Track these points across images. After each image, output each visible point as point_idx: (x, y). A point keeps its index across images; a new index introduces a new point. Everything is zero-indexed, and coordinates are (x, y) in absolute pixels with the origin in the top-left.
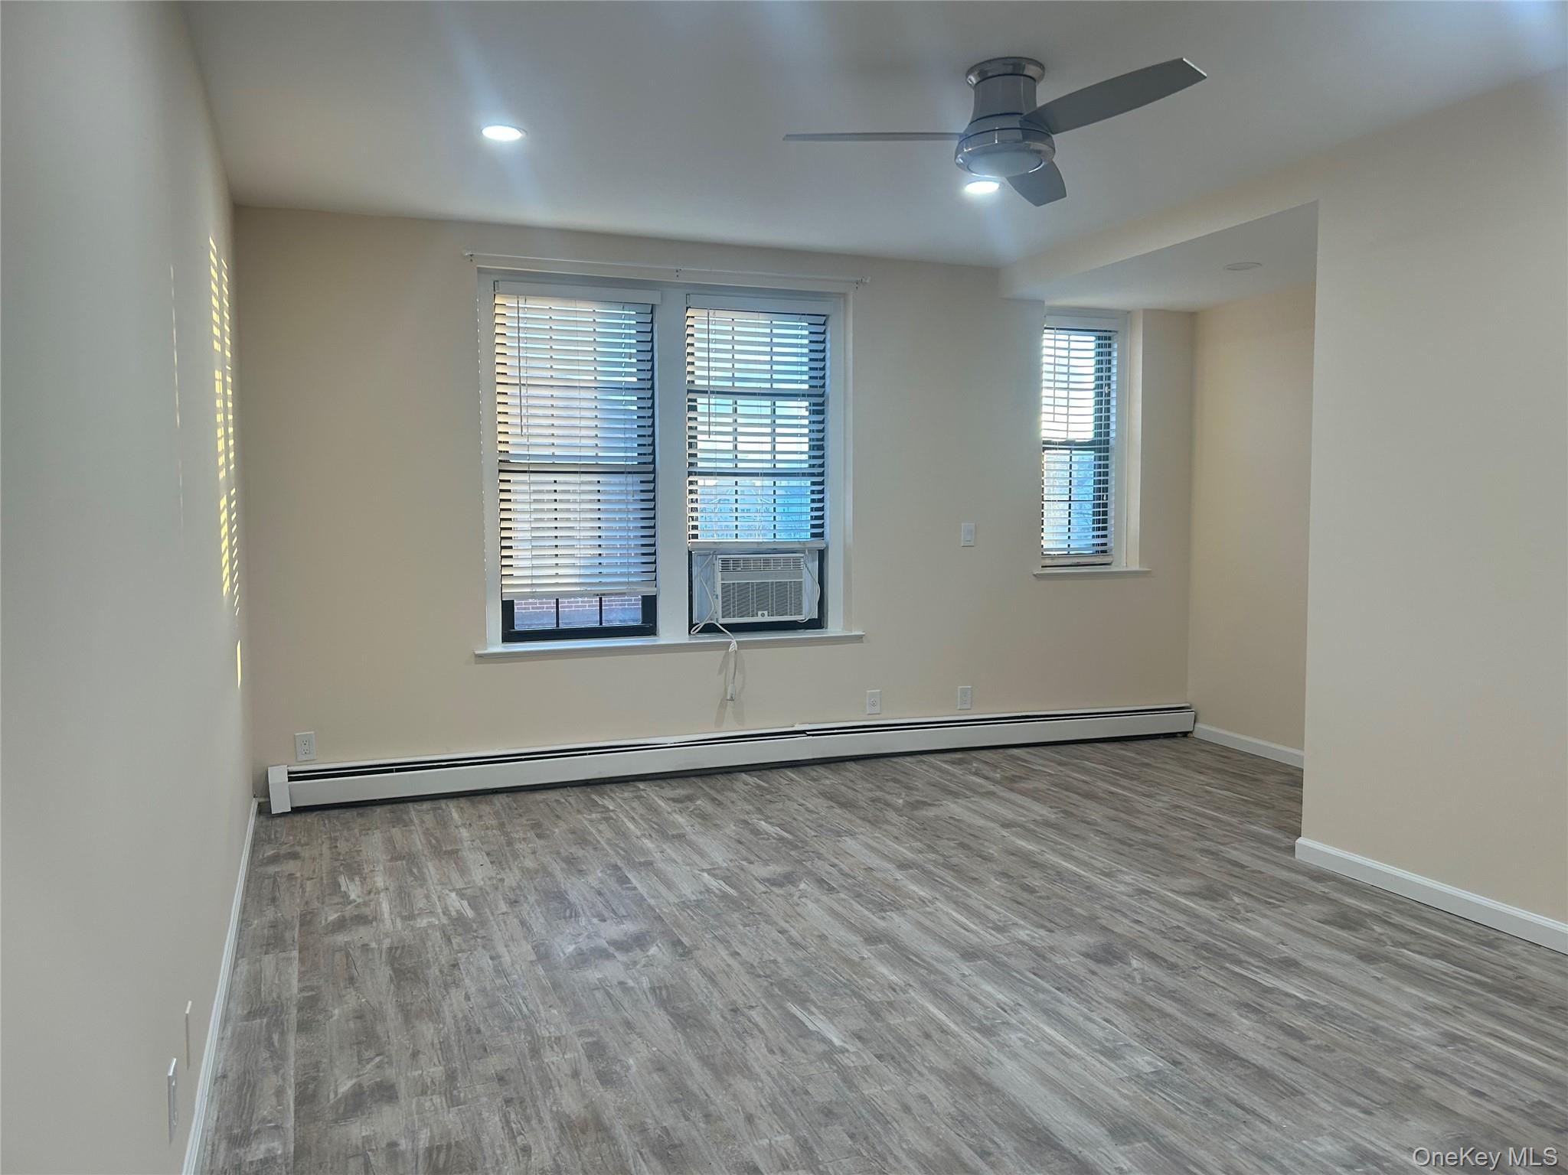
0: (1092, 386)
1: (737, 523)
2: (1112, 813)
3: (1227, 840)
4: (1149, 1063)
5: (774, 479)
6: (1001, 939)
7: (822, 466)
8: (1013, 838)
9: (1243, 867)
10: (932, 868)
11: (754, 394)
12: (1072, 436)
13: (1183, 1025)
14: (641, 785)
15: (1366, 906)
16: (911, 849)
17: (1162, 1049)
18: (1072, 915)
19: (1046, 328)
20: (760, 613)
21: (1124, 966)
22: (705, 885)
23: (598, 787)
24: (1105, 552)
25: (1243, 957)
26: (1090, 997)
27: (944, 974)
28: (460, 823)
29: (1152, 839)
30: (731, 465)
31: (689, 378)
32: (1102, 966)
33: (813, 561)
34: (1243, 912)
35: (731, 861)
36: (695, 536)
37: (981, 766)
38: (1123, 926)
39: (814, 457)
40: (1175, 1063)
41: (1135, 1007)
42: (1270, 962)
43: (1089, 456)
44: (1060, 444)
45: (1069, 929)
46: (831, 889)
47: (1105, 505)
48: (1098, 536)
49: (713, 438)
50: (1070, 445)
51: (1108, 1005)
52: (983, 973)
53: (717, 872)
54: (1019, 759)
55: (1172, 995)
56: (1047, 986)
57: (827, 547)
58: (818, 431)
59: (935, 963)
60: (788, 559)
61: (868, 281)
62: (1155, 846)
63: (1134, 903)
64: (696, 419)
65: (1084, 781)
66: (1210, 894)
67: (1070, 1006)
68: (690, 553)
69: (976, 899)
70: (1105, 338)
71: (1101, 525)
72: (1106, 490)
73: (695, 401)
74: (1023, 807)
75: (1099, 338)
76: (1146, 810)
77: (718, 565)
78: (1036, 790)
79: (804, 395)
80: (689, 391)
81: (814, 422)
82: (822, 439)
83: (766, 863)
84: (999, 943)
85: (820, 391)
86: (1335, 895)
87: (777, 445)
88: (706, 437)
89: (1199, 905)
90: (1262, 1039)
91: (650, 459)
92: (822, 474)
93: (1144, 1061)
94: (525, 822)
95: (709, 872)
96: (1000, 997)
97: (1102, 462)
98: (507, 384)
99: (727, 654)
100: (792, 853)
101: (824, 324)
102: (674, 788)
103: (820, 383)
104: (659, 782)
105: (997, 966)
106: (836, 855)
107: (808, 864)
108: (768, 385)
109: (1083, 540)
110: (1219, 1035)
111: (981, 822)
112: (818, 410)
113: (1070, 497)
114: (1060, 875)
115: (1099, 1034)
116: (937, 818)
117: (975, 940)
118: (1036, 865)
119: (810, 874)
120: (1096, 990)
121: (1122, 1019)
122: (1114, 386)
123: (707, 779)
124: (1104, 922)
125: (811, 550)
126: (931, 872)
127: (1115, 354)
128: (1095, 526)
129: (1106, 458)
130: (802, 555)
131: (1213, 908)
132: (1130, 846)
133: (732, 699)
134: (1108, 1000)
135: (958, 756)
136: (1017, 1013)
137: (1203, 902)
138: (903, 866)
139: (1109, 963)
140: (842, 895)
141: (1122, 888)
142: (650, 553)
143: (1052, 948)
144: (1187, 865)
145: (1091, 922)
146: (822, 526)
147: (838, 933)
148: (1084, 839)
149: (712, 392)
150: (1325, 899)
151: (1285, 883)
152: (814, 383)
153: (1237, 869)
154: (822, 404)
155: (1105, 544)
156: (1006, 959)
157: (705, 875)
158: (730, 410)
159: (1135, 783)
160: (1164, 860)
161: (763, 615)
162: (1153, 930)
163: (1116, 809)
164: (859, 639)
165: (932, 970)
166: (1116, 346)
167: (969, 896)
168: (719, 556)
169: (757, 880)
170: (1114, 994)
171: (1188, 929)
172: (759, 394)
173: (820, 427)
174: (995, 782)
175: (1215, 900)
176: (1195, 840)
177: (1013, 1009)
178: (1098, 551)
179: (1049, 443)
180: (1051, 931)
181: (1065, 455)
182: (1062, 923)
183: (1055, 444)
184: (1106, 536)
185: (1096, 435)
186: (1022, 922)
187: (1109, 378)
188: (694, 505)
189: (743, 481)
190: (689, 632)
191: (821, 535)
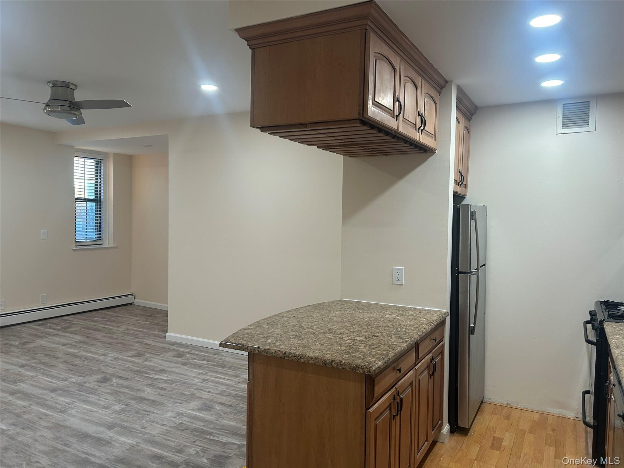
0: (94, 179)
2: (104, 334)
3: (145, 337)
4: (119, 407)
6: (66, 383)
8: (67, 349)
9: (150, 345)
10: (35, 365)
12: (86, 197)
13: (130, 394)
15: (186, 350)
16: (25, 360)
17: (123, 403)
18: (92, 370)
19: (75, 156)
21: (111, 382)
24: (100, 240)
25: (149, 371)
26: (99, 393)
27: (44, 398)
29: (119, 341)
32: (103, 384)
34: (149, 358)
37: (50, 325)
38: (110, 370)
40: (127, 405)
41: (115, 393)
42: (157, 371)
43: (93, 204)
44: (82, 200)
45: (91, 375)
47: (100, 223)
48: (97, 234)
50: (85, 200)
51: (106, 394)
52: (59, 395)
54: (68, 320)
55: (126, 387)
56: (84, 394)
59: (40, 396)
62: (120, 343)
63: (113, 362)
65: (94, 325)
66: (139, 355)
67: (92, 398)
69: (54, 372)
70: (99, 162)
71: (98, 230)
72: (100, 217)
74: (70, 338)
75: (96, 161)
76: (118, 332)
78: (76, 331)
84: (65, 384)
86: (177, 349)
89: (135, 359)
90: (153, 392)
93: (117, 407)
96: (67, 400)
97: (98, 207)
105: (65, 391)
109: (92, 236)
110: (141, 394)
113: (86, 220)
114: (87, 358)
115: (102, 403)
116: (35, 347)
117: (55, 385)
118: (77, 357)
120: (101, 391)
121: (110, 398)
122: (102, 179)
124: (103, 370)
126: (34, 367)
127: (102, 168)
128: (96, 230)
129: (100, 205)
131: (140, 359)
132: (112, 344)
134: (105, 393)
135: (40, 322)
136: (73, 404)
137: (137, 358)
139: (105, 382)
141: (109, 359)
143: (85, 382)
144: (131, 347)
145: (99, 371)
148: (95, 345)
150: (174, 350)
151: (162, 348)
153: (148, 346)
155: (100, 237)
156: (68, 389)
159: (113, 323)
160: (124, 347)
162: (120, 369)
163: (106, 333)
165: (39, 398)
166: (102, 165)
170: (108, 391)
171: (132, 367)
174: (59, 330)
175: (141, 357)
176: (134, 339)
177: (71, 403)
178: (97, 240)
179: (77, 199)
180: (84, 377)
181: (83, 204)
182: (88, 373)
183: (80, 199)
184: (100, 234)
185: (96, 197)
186: (73, 376)
187: (100, 176)
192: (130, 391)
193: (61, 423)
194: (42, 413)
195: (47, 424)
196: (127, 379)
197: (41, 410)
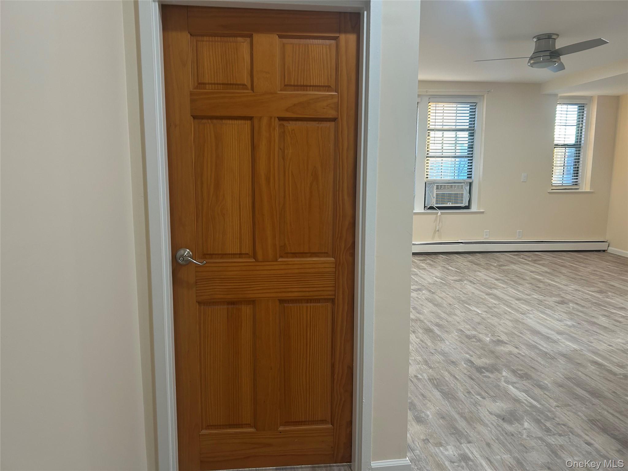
1: (441, 173)
2: (570, 271)
4: (571, 323)
5: (455, 158)
6: (529, 297)
7: (472, 154)
8: (534, 275)
10: (507, 281)
11: (450, 130)
12: (566, 143)
16: (500, 276)
17: (575, 321)
18: (552, 293)
19: (558, 104)
21: (567, 305)
22: (435, 280)
24: (577, 184)
25: (607, 306)
27: (510, 302)
29: (583, 278)
30: (440, 154)
31: (428, 126)
32: (560, 304)
33: (467, 186)
34: (610, 296)
35: (442, 275)
36: (427, 178)
37: (524, 256)
38: (569, 297)
39: (470, 151)
41: (569, 313)
42: (616, 308)
43: (573, 150)
44: (561, 145)
45: (551, 297)
46: (474, 283)
47: (578, 168)
48: (574, 179)
49: (435, 145)
50: (565, 146)
51: (561, 312)
52: (522, 303)
53: (438, 277)
54: (538, 255)
55: (581, 312)
56: (543, 307)
57: (473, 182)
58: (471, 142)
59: (507, 300)
60: (459, 185)
61: (492, 91)
62: (584, 280)
63: (573, 292)
64: (430, 139)
67: (548, 311)
68: (426, 183)
69: (520, 288)
70: (582, 107)
71: (576, 175)
72: (578, 162)
73: (430, 133)
74: (538, 267)
75: (580, 106)
77: (435, 187)
78: (544, 264)
80: (428, 130)
81: (470, 139)
82: (473, 145)
83: (453, 276)
85: (473, 128)
87: (457, 147)
88: (433, 145)
89: (596, 294)
92: (472, 157)
93: (569, 323)
95: (435, 277)
96: (527, 308)
97: (578, 152)
99: (437, 216)
100: (461, 275)
101: (475, 106)
103: (473, 125)
105: (526, 302)
106: (475, 276)
107: (467, 277)
108: (454, 127)
109: (568, 180)
110: (595, 320)
111: (524, 271)
112: (472, 135)
113: (564, 165)
114: (549, 285)
115: (557, 317)
116: (508, 269)
117: (520, 297)
118: (542, 282)
119: (467, 280)
120: (557, 309)
121: (564, 315)
122: (585, 124)
123: (429, 256)
124: (563, 296)
125: (467, 182)
126: (506, 282)
127: (585, 112)
128: (573, 175)
129: (580, 150)
130: (464, 184)
131: (601, 295)
132: (575, 279)
133: (438, 231)
135: (516, 253)
136: (532, 311)
138: (497, 280)
139: (562, 304)
140: (478, 285)
141: (570, 289)
143: (545, 300)
144: (595, 285)
145: (559, 295)
146: (471, 174)
147: (477, 292)
148: (560, 277)
149: (436, 130)
152: (471, 126)
154: (474, 133)
155: (577, 182)
156: (530, 301)
157: (434, 278)
158: (441, 136)
160: (587, 283)
161: (449, 204)
162: (579, 298)
163: (572, 270)
164: (483, 212)
165: (506, 301)
166: (586, 109)
167: (519, 287)
168: (435, 184)
169: (450, 280)
170: (563, 310)
171: (591, 299)
172: (452, 130)
173: (472, 141)
174: (530, 261)
175: (602, 293)
177: (531, 310)
178: (574, 184)
179: (557, 145)
180: (545, 296)
181: (563, 150)
182: (548, 295)
183: (559, 145)
184: (577, 179)
185: (575, 142)
186: (536, 294)
187: (582, 121)
188: (427, 167)
189: (443, 159)
190: (424, 209)
191: (471, 177)
192: (585, 316)
193: (520, 320)
194: (507, 311)
195: (510, 318)
196: (583, 306)
197: (506, 308)
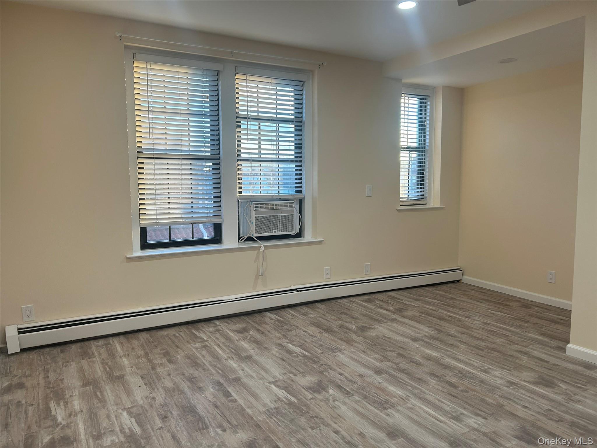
0: (418, 121)
1: (261, 186)
5: (279, 163)
11: (269, 120)
12: (410, 145)
14: (217, 322)
19: (402, 93)
20: (274, 231)
23: (195, 325)
24: (423, 198)
28: (122, 354)
29: (489, 345)
30: (257, 156)
31: (237, 111)
33: (297, 204)
35: (284, 374)
36: (240, 192)
39: (297, 153)
43: (416, 154)
44: (404, 148)
47: (423, 177)
48: (420, 192)
49: (250, 142)
50: (409, 149)
57: (304, 198)
58: (299, 140)
60: (287, 203)
61: (325, 64)
62: (494, 350)
64: (240, 132)
68: (238, 201)
70: (422, 99)
71: (421, 186)
72: (423, 170)
73: (240, 122)
75: (420, 99)
77: (253, 207)
79: (293, 121)
80: (237, 117)
81: (297, 135)
82: (301, 144)
85: (300, 120)
87: (280, 146)
88: (246, 141)
91: (217, 152)
92: (301, 161)
94: (160, 352)
95: (274, 383)
97: (421, 157)
98: (140, 110)
99: (258, 253)
101: (302, 86)
102: (235, 324)
103: (299, 115)
104: (226, 320)
108: (275, 116)
109: (414, 194)
112: (299, 129)
113: (409, 173)
118: (445, 367)
122: (428, 122)
123: (250, 317)
125: (296, 199)
126: (395, 376)
128: (419, 187)
129: (424, 155)
130: (294, 201)
132: (482, 350)
133: (262, 275)
142: (218, 201)
146: (301, 187)
149: (249, 118)
152: (297, 115)
154: (301, 126)
155: (423, 195)
157: (273, 386)
158: (256, 128)
161: (275, 232)
164: (320, 242)
166: (428, 103)
168: (254, 203)
172: (272, 120)
173: (301, 137)
178: (420, 199)
181: (407, 154)
184: (423, 191)
185: (419, 144)
187: (426, 118)
188: (240, 177)
189: (263, 164)
190: (239, 241)
191: (301, 191)
